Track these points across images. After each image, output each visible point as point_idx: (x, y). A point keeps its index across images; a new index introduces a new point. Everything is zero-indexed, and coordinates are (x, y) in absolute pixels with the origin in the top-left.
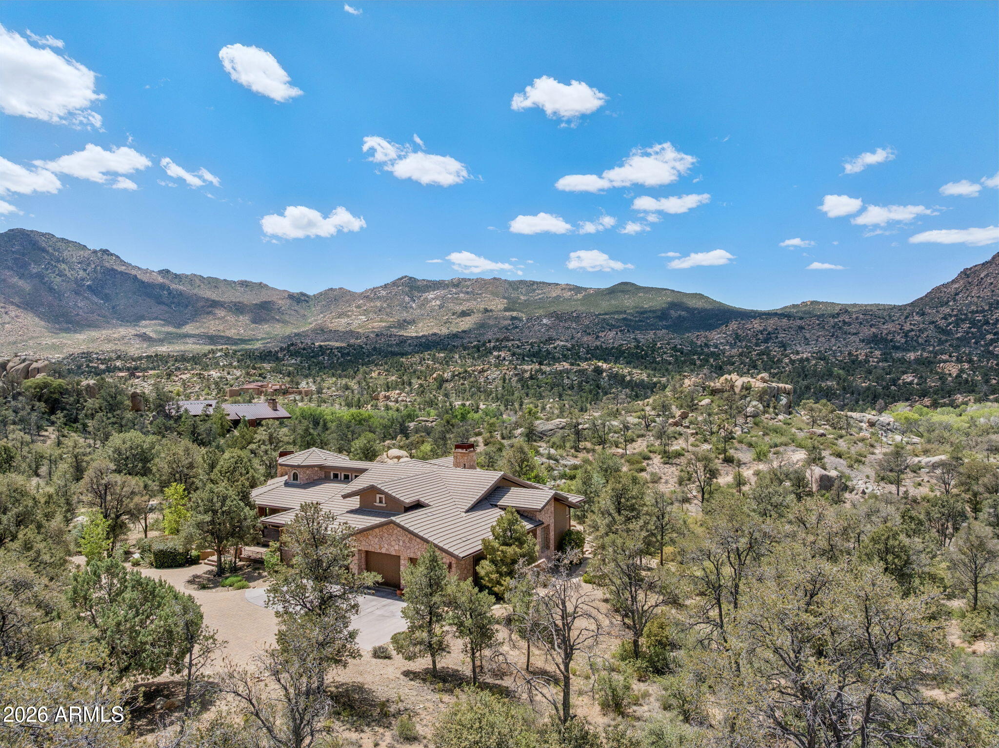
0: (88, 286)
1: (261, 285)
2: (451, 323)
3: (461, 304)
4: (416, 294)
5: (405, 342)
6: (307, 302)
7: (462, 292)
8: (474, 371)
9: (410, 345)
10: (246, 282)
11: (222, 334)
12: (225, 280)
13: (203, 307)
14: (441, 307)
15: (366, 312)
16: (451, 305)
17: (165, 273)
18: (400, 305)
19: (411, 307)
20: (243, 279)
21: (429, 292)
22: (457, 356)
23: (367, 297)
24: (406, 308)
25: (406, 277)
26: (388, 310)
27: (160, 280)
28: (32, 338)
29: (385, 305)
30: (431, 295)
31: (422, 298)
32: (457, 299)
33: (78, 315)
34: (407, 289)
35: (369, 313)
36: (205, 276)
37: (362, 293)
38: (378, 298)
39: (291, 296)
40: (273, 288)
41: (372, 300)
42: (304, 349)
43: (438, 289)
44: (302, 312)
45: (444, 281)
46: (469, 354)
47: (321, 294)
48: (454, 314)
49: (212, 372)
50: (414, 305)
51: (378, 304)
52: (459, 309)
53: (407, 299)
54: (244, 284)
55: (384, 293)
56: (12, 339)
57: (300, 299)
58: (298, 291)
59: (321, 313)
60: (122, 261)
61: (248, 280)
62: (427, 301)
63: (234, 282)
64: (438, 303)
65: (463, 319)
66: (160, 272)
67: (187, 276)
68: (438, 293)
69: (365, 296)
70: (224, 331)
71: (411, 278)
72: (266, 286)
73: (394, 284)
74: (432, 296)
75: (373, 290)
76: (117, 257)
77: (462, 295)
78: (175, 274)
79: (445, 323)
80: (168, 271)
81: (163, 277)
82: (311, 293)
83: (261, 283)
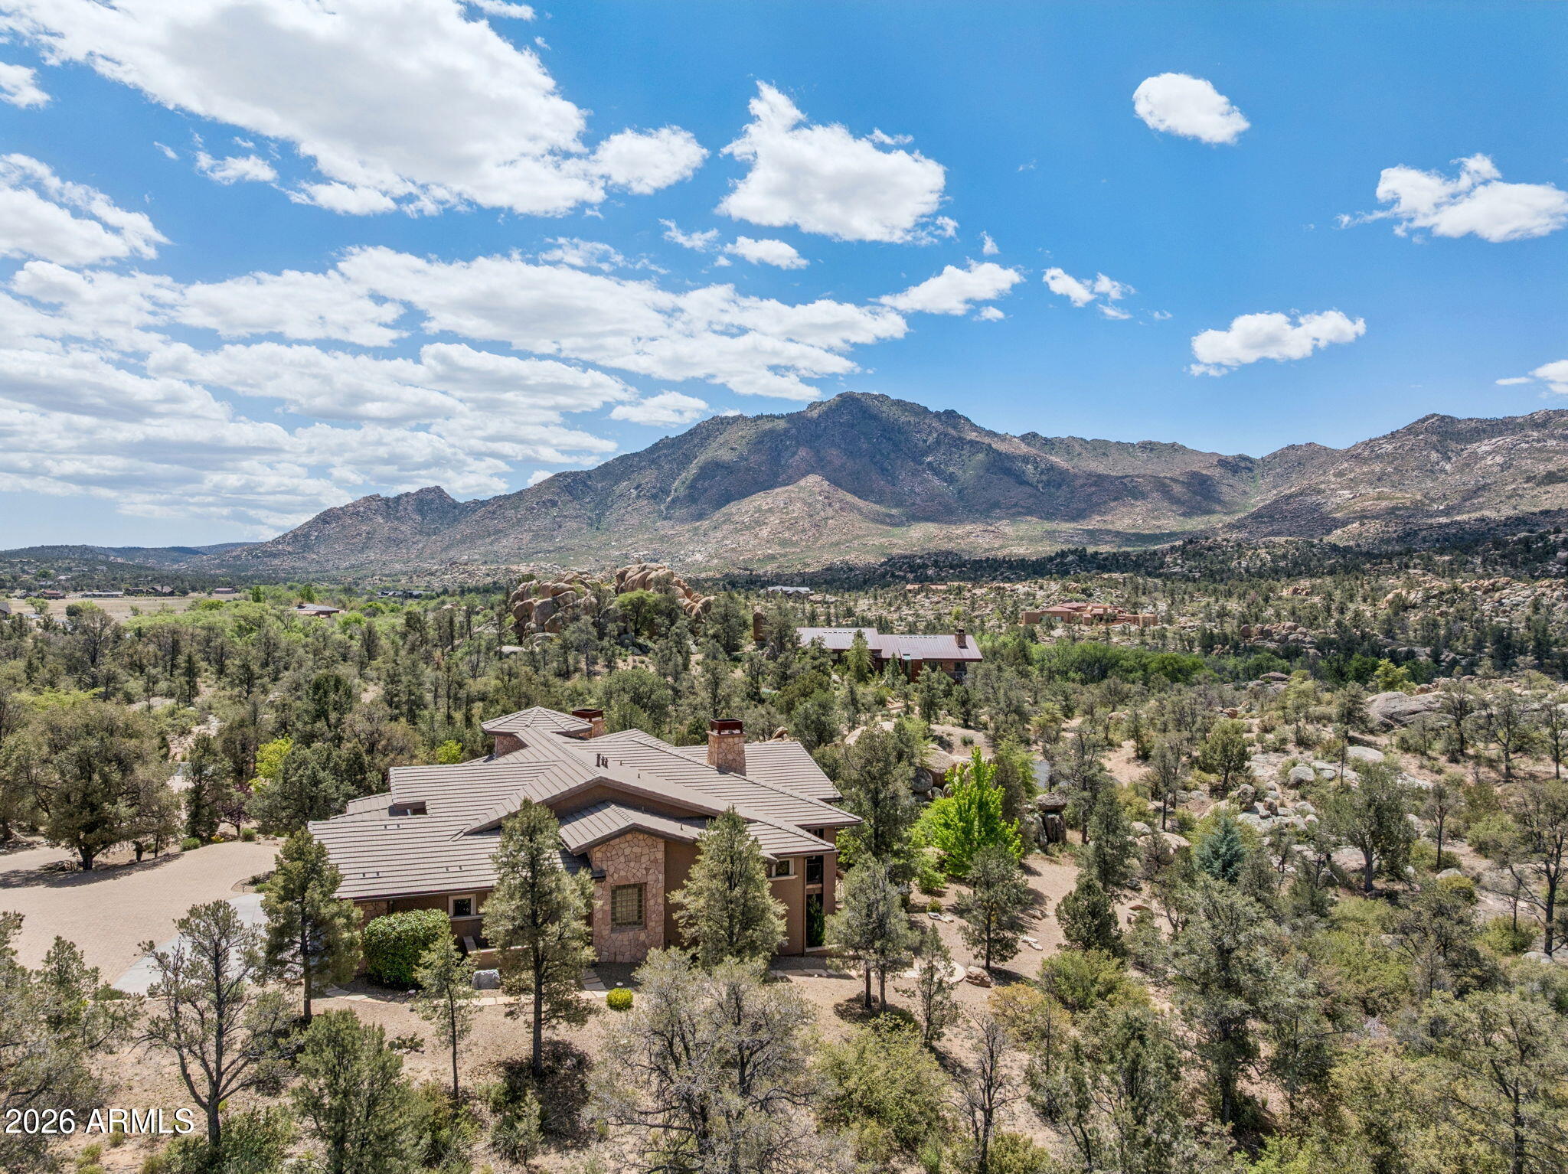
0: (929, 463)
1: (1174, 448)
2: (1521, 496)
3: (1549, 460)
4: (1453, 445)
5: (1416, 533)
6: (1250, 470)
7: (1552, 436)
8: (1475, 589)
9: (1424, 540)
10: (1151, 443)
11: (1110, 527)
12: (1118, 443)
13: (1082, 486)
14: (1504, 467)
15: (1352, 484)
16: (1527, 464)
17: (1030, 438)
18: (1418, 468)
19: (1442, 471)
20: (1146, 439)
21: (1480, 440)
22: (1478, 561)
23: (1357, 457)
24: (1432, 472)
25: (1433, 416)
26: (1396, 478)
27: (1024, 449)
28: (858, 537)
29: (1390, 469)
30: (1484, 447)
31: (1465, 454)
32: (1539, 450)
33: (914, 504)
34: (1435, 438)
35: (1357, 485)
36: (1089, 439)
37: (1349, 450)
38: (1378, 457)
39: (1223, 463)
40: (1193, 451)
41: (1366, 461)
42: (1210, 549)
43: (1501, 433)
44: (1241, 487)
45: (1513, 419)
46: (1503, 556)
47: (1274, 456)
48: (1528, 480)
49: (1018, 586)
50: (1448, 467)
51: (1377, 468)
52: (1541, 469)
53: (1434, 456)
54: (1148, 447)
55: (1389, 448)
56: (835, 538)
57: (1239, 466)
58: (1236, 453)
59: (1274, 487)
60: (973, 425)
61: (1153, 440)
62: (1476, 458)
63: (1133, 445)
64: (1499, 459)
65: (1550, 488)
66: (1024, 438)
67: (1062, 441)
68: (1498, 440)
69: (1354, 455)
70: (1113, 523)
71: (1443, 418)
72: (1183, 448)
73: (1410, 430)
74: (1487, 448)
75: (1370, 444)
76: (967, 420)
77: (1551, 443)
78: (1045, 439)
79: (1509, 498)
80: (1035, 435)
81: (1028, 444)
82: (1256, 455)
83: (1174, 444)
